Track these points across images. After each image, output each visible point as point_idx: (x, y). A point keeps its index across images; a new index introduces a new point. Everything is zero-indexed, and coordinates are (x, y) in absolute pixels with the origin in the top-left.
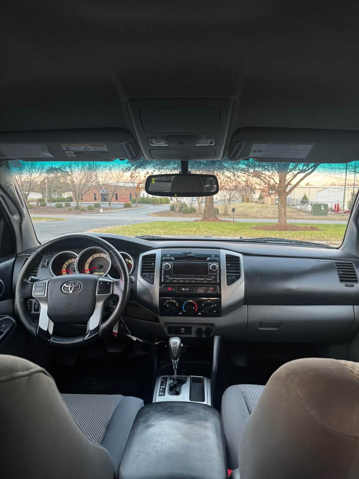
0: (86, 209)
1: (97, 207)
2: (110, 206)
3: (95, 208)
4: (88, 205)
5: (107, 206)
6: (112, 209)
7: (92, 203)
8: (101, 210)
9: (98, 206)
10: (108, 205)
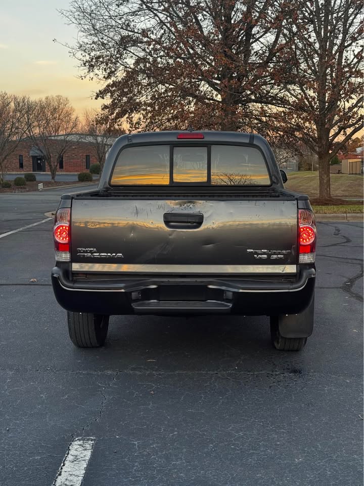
0: (12, 183)
1: (31, 180)
2: (53, 178)
3: (27, 183)
4: (15, 177)
5: (49, 178)
6: (57, 183)
7: (22, 174)
8: (41, 186)
9: (31, 178)
10: (51, 177)
